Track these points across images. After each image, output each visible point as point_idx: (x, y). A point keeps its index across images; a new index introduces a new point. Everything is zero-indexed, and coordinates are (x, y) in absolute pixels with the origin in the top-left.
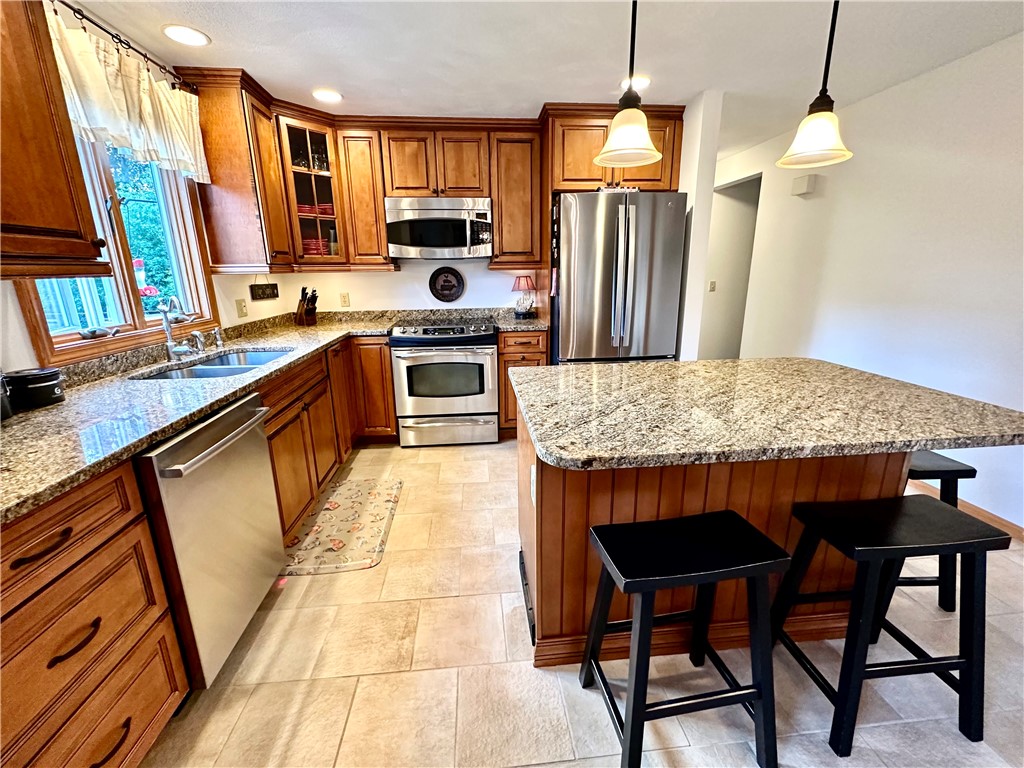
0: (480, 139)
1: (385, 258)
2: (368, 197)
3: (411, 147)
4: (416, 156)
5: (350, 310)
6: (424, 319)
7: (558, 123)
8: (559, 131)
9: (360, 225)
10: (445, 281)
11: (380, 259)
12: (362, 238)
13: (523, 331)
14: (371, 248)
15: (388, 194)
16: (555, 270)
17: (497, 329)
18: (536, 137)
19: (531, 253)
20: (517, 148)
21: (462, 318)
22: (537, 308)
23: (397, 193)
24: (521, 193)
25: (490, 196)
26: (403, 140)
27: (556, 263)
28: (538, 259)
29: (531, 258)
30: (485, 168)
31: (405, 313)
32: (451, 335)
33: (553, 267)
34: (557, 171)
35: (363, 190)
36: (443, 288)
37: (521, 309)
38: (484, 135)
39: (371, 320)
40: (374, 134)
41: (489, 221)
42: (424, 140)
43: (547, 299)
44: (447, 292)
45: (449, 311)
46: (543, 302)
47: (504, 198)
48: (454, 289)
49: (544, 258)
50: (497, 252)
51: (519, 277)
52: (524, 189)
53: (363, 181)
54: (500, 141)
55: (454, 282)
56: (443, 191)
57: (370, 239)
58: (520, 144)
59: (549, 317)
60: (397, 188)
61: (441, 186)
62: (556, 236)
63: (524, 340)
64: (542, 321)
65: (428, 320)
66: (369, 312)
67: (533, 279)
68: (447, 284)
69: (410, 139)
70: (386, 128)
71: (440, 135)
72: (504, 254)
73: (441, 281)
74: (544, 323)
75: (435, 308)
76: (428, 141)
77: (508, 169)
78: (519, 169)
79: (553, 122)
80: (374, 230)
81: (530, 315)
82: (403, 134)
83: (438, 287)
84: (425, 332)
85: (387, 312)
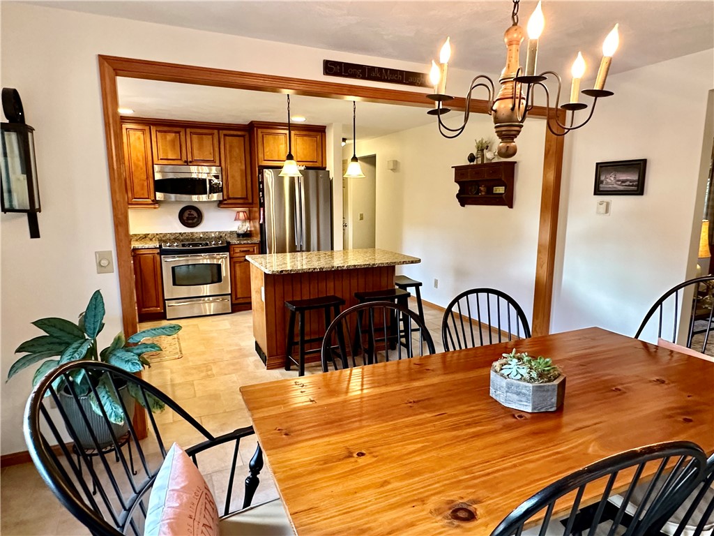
0: (214, 134)
1: (153, 201)
2: (141, 164)
3: (170, 136)
4: (173, 141)
6: (175, 239)
7: (260, 131)
8: (260, 135)
9: (136, 181)
10: (189, 214)
11: (149, 201)
12: (137, 188)
13: (244, 244)
14: (143, 194)
15: (155, 163)
16: (262, 209)
17: (228, 243)
18: (246, 134)
19: (246, 198)
20: (235, 141)
22: (250, 231)
23: (161, 162)
24: (240, 164)
25: (220, 166)
26: (165, 132)
27: (262, 205)
28: (250, 201)
29: (246, 201)
30: (217, 149)
31: (161, 236)
32: (200, 247)
33: (260, 207)
34: (261, 156)
35: (138, 160)
36: (188, 219)
37: (240, 232)
38: (216, 131)
39: (137, 240)
40: (147, 128)
42: (179, 132)
43: (258, 226)
44: (190, 221)
45: (192, 233)
46: (255, 227)
47: (229, 167)
48: (196, 220)
49: (255, 202)
50: (225, 197)
51: (239, 212)
52: (241, 162)
53: (138, 155)
54: (225, 135)
55: (196, 215)
56: (191, 162)
57: (142, 189)
58: (237, 138)
59: (259, 236)
60: (161, 159)
61: (190, 159)
62: (262, 190)
63: (245, 249)
64: (255, 238)
65: (177, 238)
66: (136, 235)
67: (248, 213)
68: (191, 216)
69: (169, 132)
70: (154, 125)
71: (188, 130)
72: (229, 198)
73: (186, 214)
74: (257, 239)
75: (183, 232)
76: (181, 133)
77: (230, 151)
78: (237, 150)
79: (257, 130)
80: (146, 184)
81: (247, 235)
82: (165, 129)
83: (185, 218)
84: (183, 245)
85: (148, 234)
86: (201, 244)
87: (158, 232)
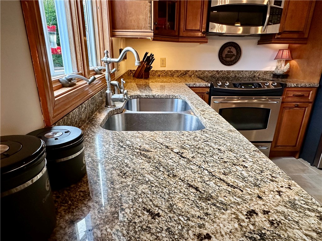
5: (166, 69)
6: (211, 76)
9: (190, 8)
10: (228, 52)
14: (195, 26)
21: (236, 76)
28: (306, 36)
29: (301, 36)
32: (253, 89)
36: (227, 56)
37: (279, 72)
39: (178, 76)
41: (282, 7)
44: (228, 59)
45: (228, 72)
48: (234, 58)
50: (281, 30)
51: (281, 50)
55: (235, 52)
57: (195, 19)
63: (300, 93)
65: (213, 77)
66: (177, 71)
68: (230, 54)
72: (284, 32)
73: (226, 52)
75: (219, 69)
80: (199, 12)
83: (224, 56)
84: (235, 86)
85: (189, 71)
86: (253, 84)
87: (198, 69)
